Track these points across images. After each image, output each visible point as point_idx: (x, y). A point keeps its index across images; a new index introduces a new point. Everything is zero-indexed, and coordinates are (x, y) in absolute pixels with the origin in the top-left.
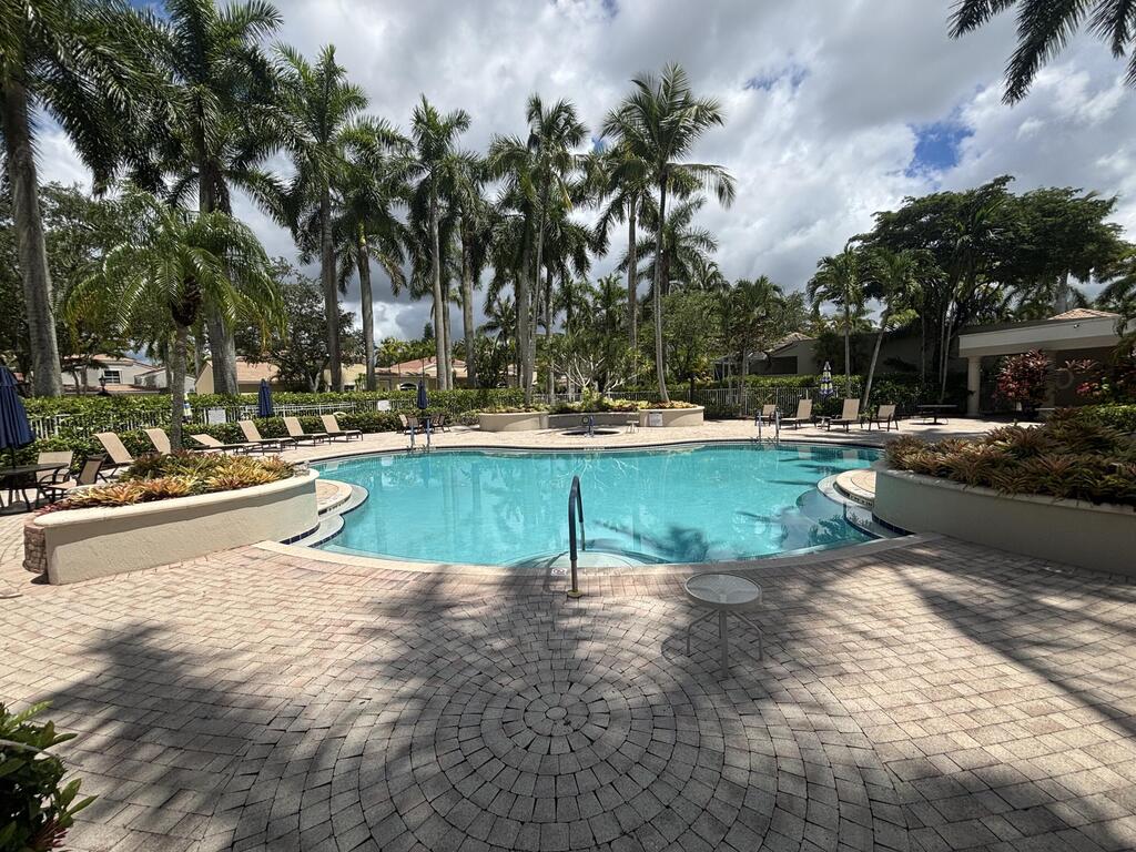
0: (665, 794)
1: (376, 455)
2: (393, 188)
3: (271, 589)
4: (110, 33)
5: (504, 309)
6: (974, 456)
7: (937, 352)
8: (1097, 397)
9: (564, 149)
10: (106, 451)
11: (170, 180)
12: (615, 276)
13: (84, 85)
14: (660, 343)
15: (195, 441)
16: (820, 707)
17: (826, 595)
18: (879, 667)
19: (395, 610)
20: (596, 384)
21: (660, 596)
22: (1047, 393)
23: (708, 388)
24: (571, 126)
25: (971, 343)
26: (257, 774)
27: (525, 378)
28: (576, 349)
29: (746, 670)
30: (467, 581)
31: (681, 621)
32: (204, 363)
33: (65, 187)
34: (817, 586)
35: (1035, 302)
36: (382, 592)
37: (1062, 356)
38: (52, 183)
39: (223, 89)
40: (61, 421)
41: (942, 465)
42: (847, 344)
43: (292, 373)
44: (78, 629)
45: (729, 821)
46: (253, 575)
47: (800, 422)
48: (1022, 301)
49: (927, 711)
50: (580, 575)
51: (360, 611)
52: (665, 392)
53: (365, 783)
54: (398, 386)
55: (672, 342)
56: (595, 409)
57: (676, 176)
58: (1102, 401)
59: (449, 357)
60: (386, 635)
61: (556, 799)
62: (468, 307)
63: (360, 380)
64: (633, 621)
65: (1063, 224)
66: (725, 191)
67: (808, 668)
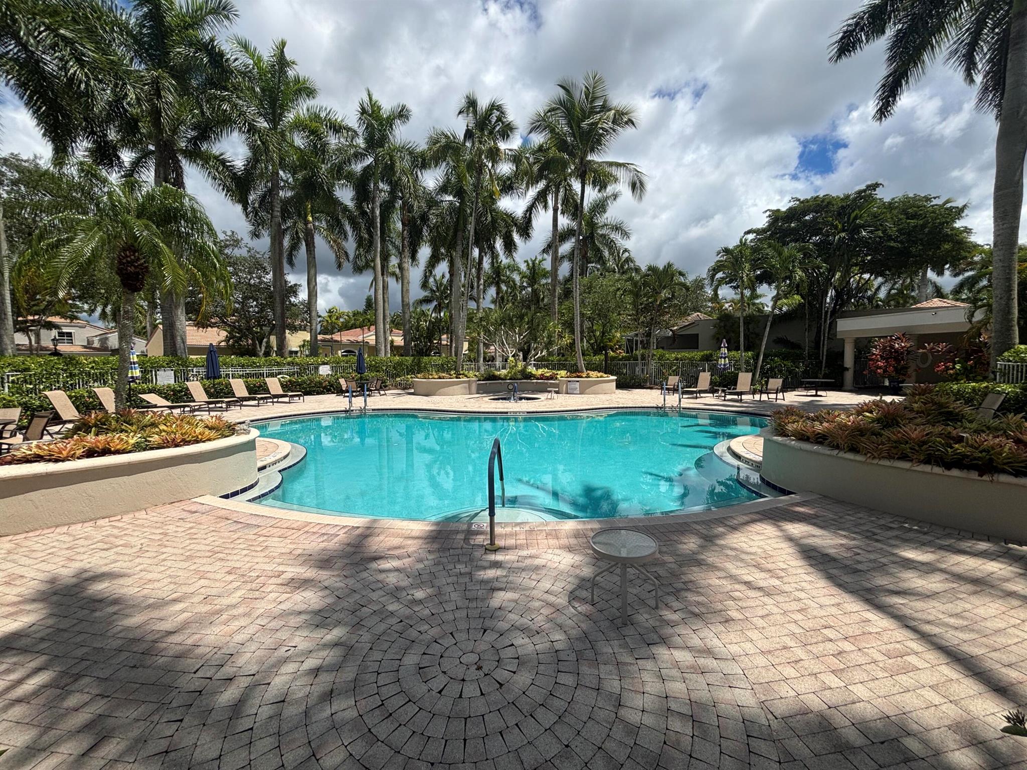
0: (565, 734)
1: (316, 416)
2: (338, 172)
3: (207, 542)
4: (73, 18)
5: (439, 285)
6: (846, 425)
7: (819, 332)
8: (951, 375)
9: (495, 144)
10: (54, 408)
11: (127, 156)
12: (540, 258)
13: (45, 64)
14: (578, 319)
15: (142, 400)
16: (708, 652)
17: (717, 548)
18: (760, 614)
19: (324, 562)
20: (521, 354)
21: (570, 549)
22: (910, 371)
23: (620, 360)
24: (503, 123)
25: (848, 326)
26: (181, 721)
27: (457, 348)
28: (503, 323)
29: (643, 618)
30: (393, 535)
31: (587, 572)
32: (155, 327)
33: (25, 158)
34: (709, 540)
35: (900, 292)
36: (314, 544)
37: (923, 339)
38: (12, 154)
39: (181, 74)
40: (11, 378)
41: (819, 433)
42: (741, 324)
43: (240, 339)
44: (14, 579)
45: (622, 758)
46: (191, 528)
47: (700, 392)
48: (890, 290)
49: (800, 653)
50: (498, 530)
51: (290, 562)
52: (582, 363)
53: (285, 728)
54: (339, 352)
55: (590, 319)
56: (519, 377)
57: (595, 171)
58: (955, 378)
59: (388, 326)
60: (314, 586)
61: (465, 740)
62: (406, 281)
63: (303, 346)
64: (544, 572)
65: (924, 226)
66: (637, 186)
67: (696, 615)
